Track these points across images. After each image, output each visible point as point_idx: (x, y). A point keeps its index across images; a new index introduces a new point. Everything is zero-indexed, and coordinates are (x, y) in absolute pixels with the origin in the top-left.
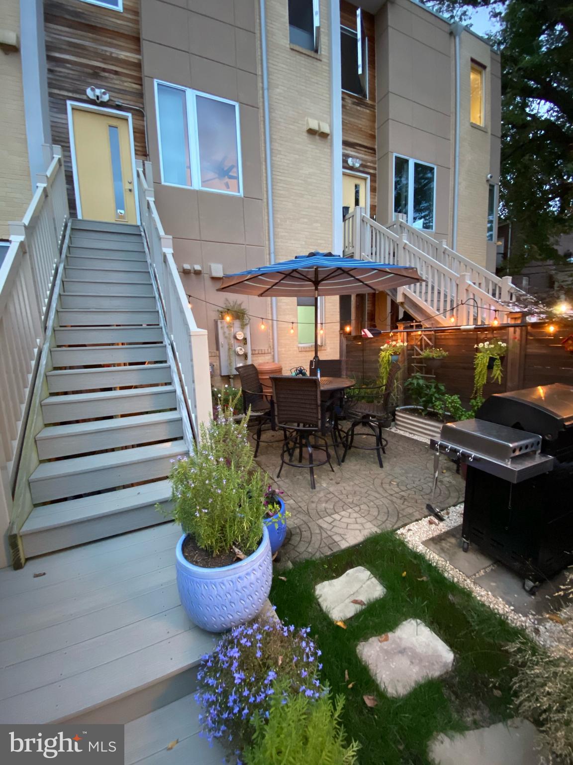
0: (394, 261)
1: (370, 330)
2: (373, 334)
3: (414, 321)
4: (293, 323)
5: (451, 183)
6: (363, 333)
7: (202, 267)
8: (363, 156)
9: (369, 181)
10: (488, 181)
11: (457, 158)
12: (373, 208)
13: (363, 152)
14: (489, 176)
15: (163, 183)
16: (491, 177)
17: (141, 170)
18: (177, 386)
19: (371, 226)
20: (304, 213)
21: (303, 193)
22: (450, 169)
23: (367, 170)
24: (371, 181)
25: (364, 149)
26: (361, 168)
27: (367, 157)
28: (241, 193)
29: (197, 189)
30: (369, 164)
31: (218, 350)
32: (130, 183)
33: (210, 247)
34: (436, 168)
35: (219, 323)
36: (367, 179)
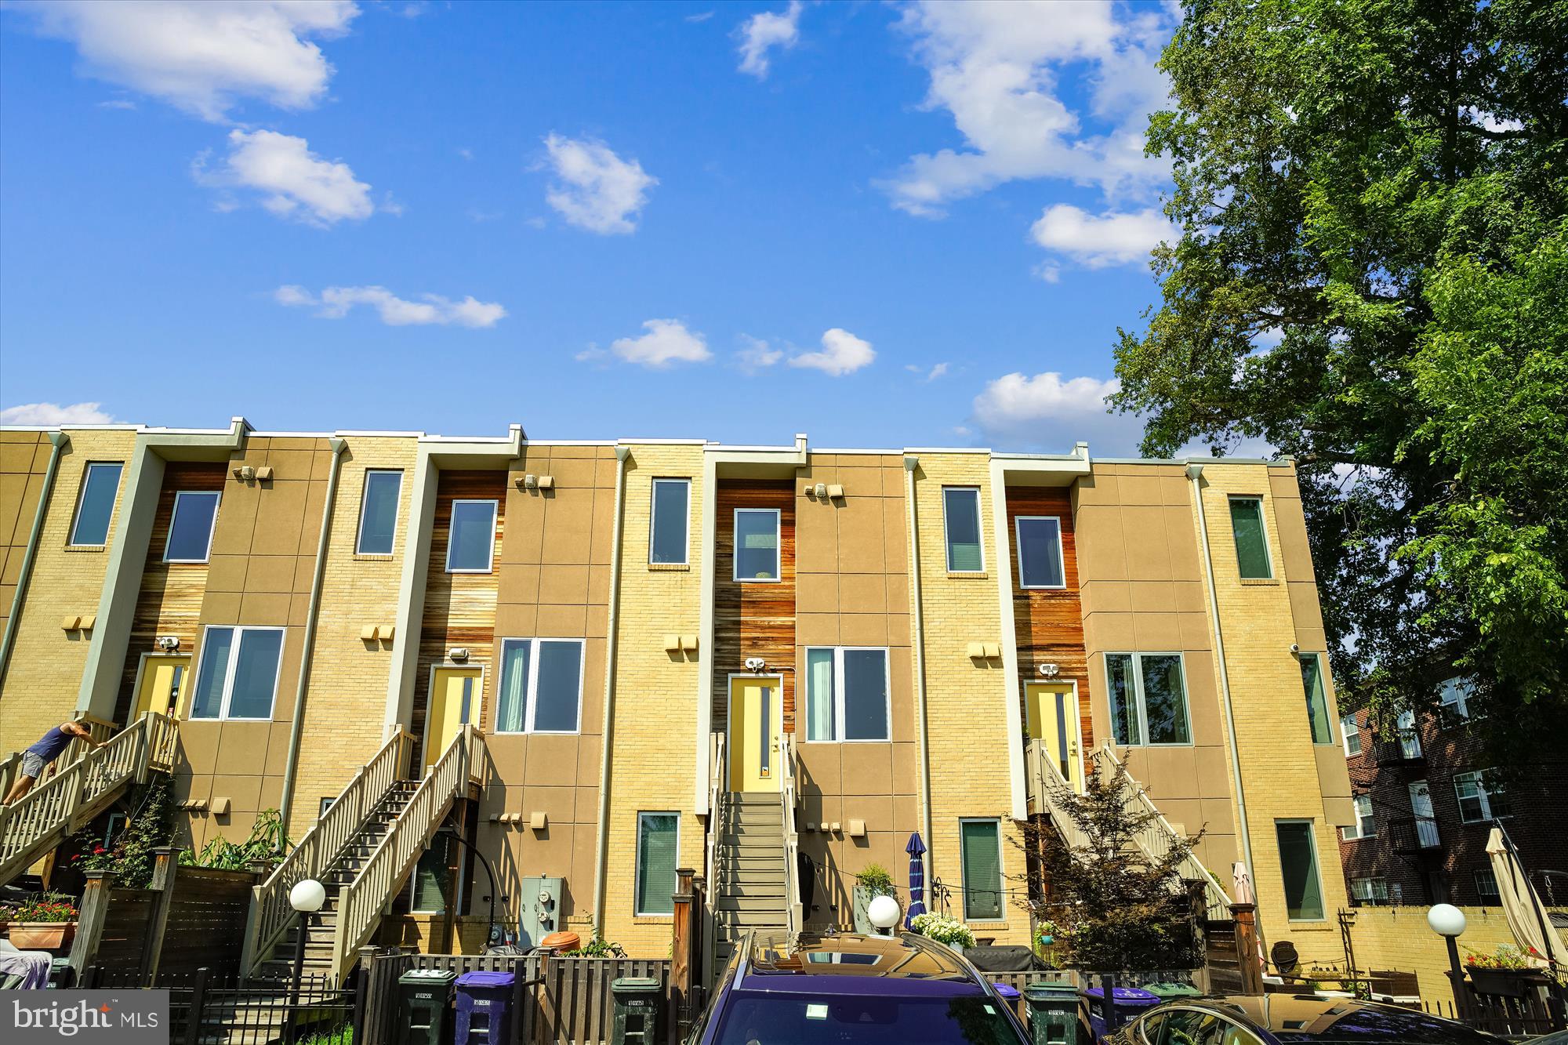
5: (1217, 670)
7: (841, 826)
8: (1064, 657)
9: (1076, 687)
10: (1294, 653)
11: (1218, 637)
12: (1086, 720)
13: (1063, 653)
14: (1292, 647)
15: (807, 741)
16: (1296, 648)
22: (1212, 650)
23: (1071, 673)
24: (1079, 686)
25: (1065, 649)
26: (1061, 674)
27: (1069, 657)
28: (890, 739)
29: (841, 742)
30: (1075, 665)
31: (853, 923)
32: (777, 739)
33: (851, 801)
34: (1182, 655)
35: (855, 890)
36: (1072, 684)
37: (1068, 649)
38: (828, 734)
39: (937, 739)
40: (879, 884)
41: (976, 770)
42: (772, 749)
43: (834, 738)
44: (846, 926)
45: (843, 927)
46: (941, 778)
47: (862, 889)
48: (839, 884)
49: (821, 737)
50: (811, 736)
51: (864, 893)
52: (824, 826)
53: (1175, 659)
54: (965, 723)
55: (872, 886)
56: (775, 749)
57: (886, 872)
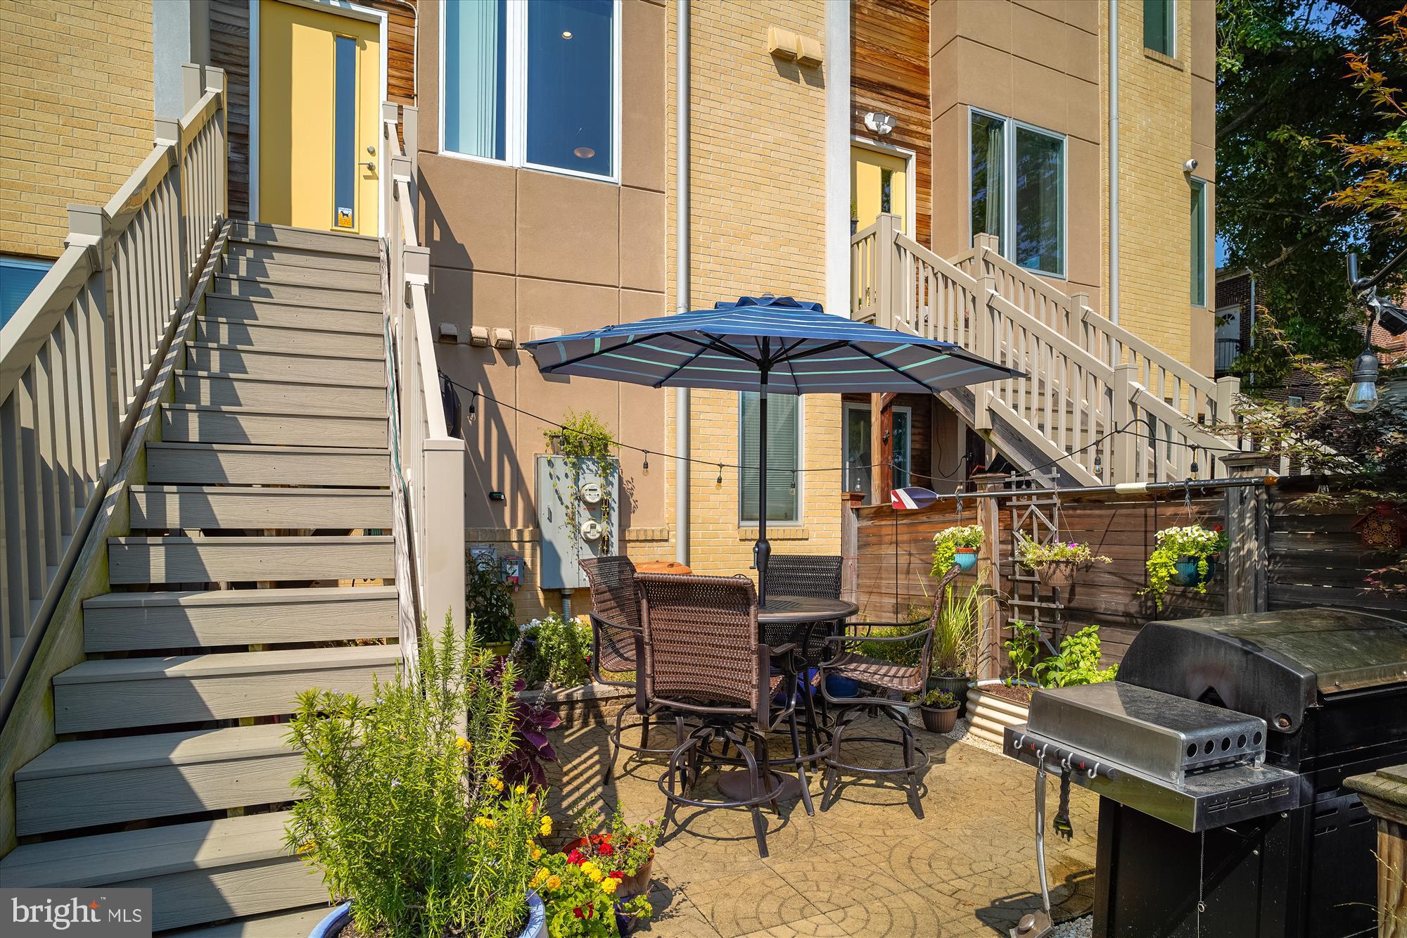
0: (966, 337)
1: (910, 493)
2: (915, 500)
3: (1013, 472)
4: (721, 466)
5: (1103, 175)
6: (893, 499)
7: (515, 333)
8: (901, 111)
9: (912, 163)
10: (1187, 173)
11: (1114, 123)
12: (923, 221)
13: (900, 103)
14: (1189, 163)
15: (443, 152)
16: (1195, 165)
17: (392, 122)
18: (403, 587)
19: (916, 259)
20: (761, 223)
21: (760, 180)
22: (1098, 144)
23: (908, 139)
24: (919, 163)
25: (902, 97)
26: (895, 136)
27: (908, 113)
28: (617, 176)
29: (517, 165)
30: (913, 127)
31: (537, 525)
32: (372, 152)
33: (535, 288)
34: (1066, 141)
35: (544, 463)
36: (906, 160)
37: (907, 98)
38: (490, 145)
39: (708, 192)
40: (592, 451)
41: (772, 261)
42: (360, 171)
43: (501, 154)
44: (520, 533)
45: (514, 532)
46: (709, 266)
47: (559, 461)
48: (506, 448)
49: (473, 151)
50: (452, 144)
51: (561, 468)
52: (478, 331)
53: (1056, 145)
54: (757, 172)
55: (577, 457)
56: (369, 173)
57: (606, 432)
